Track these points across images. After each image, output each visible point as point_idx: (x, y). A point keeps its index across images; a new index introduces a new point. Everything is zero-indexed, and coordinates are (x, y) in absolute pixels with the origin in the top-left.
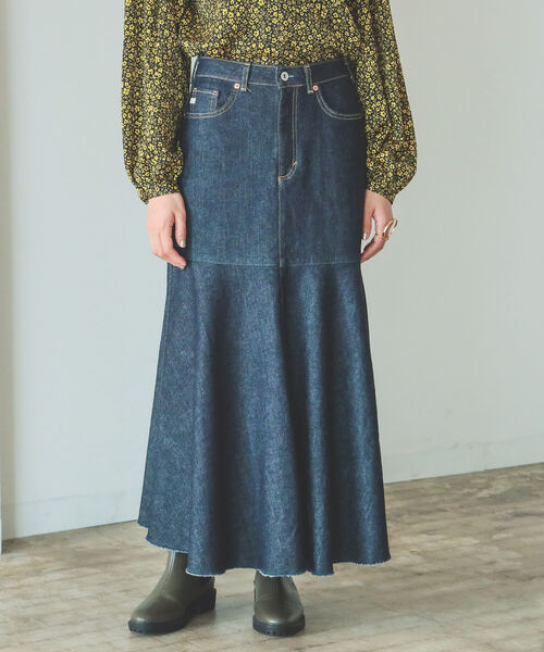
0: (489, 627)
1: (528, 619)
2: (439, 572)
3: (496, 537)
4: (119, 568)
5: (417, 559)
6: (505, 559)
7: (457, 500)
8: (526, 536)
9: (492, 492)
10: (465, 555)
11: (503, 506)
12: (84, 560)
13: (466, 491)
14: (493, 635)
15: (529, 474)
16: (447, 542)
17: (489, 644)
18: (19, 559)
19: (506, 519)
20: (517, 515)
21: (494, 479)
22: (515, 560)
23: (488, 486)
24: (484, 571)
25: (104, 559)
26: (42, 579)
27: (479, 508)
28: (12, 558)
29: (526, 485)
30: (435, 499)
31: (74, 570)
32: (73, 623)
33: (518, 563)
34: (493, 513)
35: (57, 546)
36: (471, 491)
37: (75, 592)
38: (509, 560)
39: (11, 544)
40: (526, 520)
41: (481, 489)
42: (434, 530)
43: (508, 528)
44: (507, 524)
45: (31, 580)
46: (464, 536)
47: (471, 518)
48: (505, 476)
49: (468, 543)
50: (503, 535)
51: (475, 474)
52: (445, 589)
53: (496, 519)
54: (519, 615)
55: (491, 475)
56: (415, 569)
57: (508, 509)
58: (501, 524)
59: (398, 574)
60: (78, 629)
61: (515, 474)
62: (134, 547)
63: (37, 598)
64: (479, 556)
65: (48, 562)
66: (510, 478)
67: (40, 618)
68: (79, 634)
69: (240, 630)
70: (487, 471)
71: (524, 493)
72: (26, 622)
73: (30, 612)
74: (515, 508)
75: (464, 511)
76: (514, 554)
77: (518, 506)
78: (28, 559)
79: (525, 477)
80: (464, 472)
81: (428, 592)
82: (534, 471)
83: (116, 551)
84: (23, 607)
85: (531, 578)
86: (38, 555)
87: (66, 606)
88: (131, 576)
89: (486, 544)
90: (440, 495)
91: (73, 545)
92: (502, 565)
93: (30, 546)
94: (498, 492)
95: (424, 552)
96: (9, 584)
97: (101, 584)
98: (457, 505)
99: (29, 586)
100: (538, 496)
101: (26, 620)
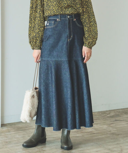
0: (109, 145)
1: (118, 144)
2: (99, 133)
3: (111, 125)
4: (27, 131)
5: (94, 130)
6: (113, 130)
7: (102, 117)
8: (118, 125)
9: (110, 115)
10: (104, 129)
11: (113, 118)
12: (19, 129)
13: (104, 115)
14: (110, 147)
15: (119, 111)
16: (100, 126)
17: (109, 149)
18: (5, 129)
19: (113, 121)
20: (116, 120)
21: (111, 112)
22: (115, 130)
23: (109, 114)
24: (108, 133)
25: (24, 129)
26: (10, 133)
27: (108, 119)
28: (3, 128)
29: (118, 114)
30: (98, 116)
31: (17, 131)
32: (18, 143)
33: (116, 131)
34: (111, 120)
35: (13, 126)
36: (106, 115)
37: (17, 136)
38: (114, 131)
39: (3, 125)
40: (118, 122)
41: (108, 115)
42: (98, 124)
43: (114, 123)
44: (114, 122)
45: (8, 133)
46: (104, 125)
47: (106, 121)
48: (113, 112)
49: (105, 127)
50: (113, 125)
51: (107, 111)
52: (100, 137)
53: (111, 121)
54: (116, 143)
55: (110, 111)
56: (93, 132)
57: (114, 119)
58: (112, 122)
59: (89, 133)
60: (19, 144)
61: (116, 111)
62: (31, 126)
63: (9, 137)
64: (107, 130)
65: (11, 129)
66: (114, 112)
67: (10, 142)
68: (19, 146)
69: (54, 145)
70: (109, 110)
71: (117, 116)
72: (7, 143)
73: (8, 140)
74: (115, 119)
75: (104, 119)
76: (115, 129)
77: (116, 118)
78: (7, 129)
79: (118, 112)
80: (104, 110)
81: (96, 137)
82: (120, 111)
83: (26, 127)
84: (6, 140)
85: (119, 135)
86: (9, 128)
87: (15, 139)
88: (30, 133)
89: (109, 127)
90: (99, 116)
91: (17, 126)
92: (113, 132)
93: (7, 126)
94: (112, 115)
95: (95, 128)
96: (3, 134)
97: (23, 135)
98: (102, 118)
99: (7, 135)
100: (121, 116)
101: (7, 142)
